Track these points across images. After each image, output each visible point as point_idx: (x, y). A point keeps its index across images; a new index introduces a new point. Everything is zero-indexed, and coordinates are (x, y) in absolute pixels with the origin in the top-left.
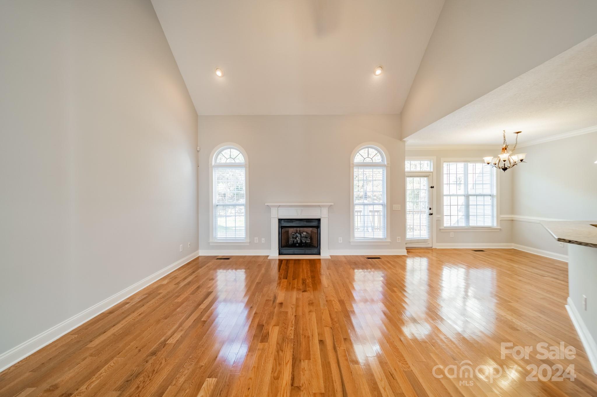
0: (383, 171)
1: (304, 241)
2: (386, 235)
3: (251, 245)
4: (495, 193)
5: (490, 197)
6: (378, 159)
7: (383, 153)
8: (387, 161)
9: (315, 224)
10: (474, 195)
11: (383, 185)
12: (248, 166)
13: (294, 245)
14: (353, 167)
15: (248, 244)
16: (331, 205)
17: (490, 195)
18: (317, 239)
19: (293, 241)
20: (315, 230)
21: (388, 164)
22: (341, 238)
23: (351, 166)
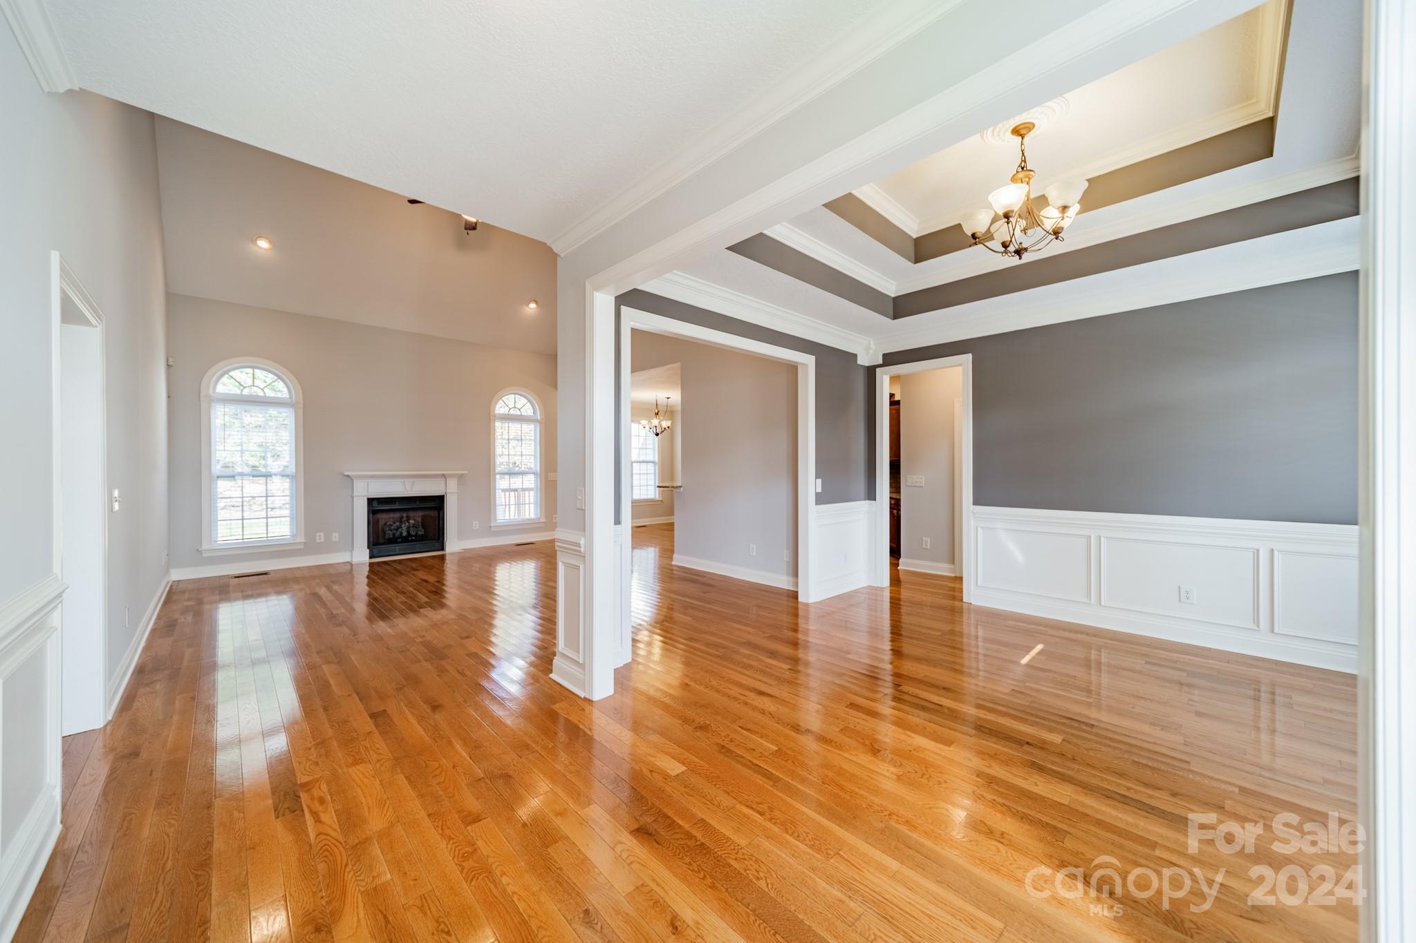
0: (535, 427)
1: (413, 533)
2: (539, 514)
3: (310, 547)
4: (657, 460)
5: (652, 464)
6: (528, 410)
7: (537, 406)
8: (540, 416)
9: (436, 504)
10: (637, 462)
11: (535, 446)
12: (301, 406)
13: (393, 541)
14: (494, 421)
15: (302, 547)
16: (463, 474)
17: (653, 462)
18: (437, 527)
19: (394, 534)
20: (434, 513)
21: (542, 419)
22: (477, 522)
23: (492, 418)
